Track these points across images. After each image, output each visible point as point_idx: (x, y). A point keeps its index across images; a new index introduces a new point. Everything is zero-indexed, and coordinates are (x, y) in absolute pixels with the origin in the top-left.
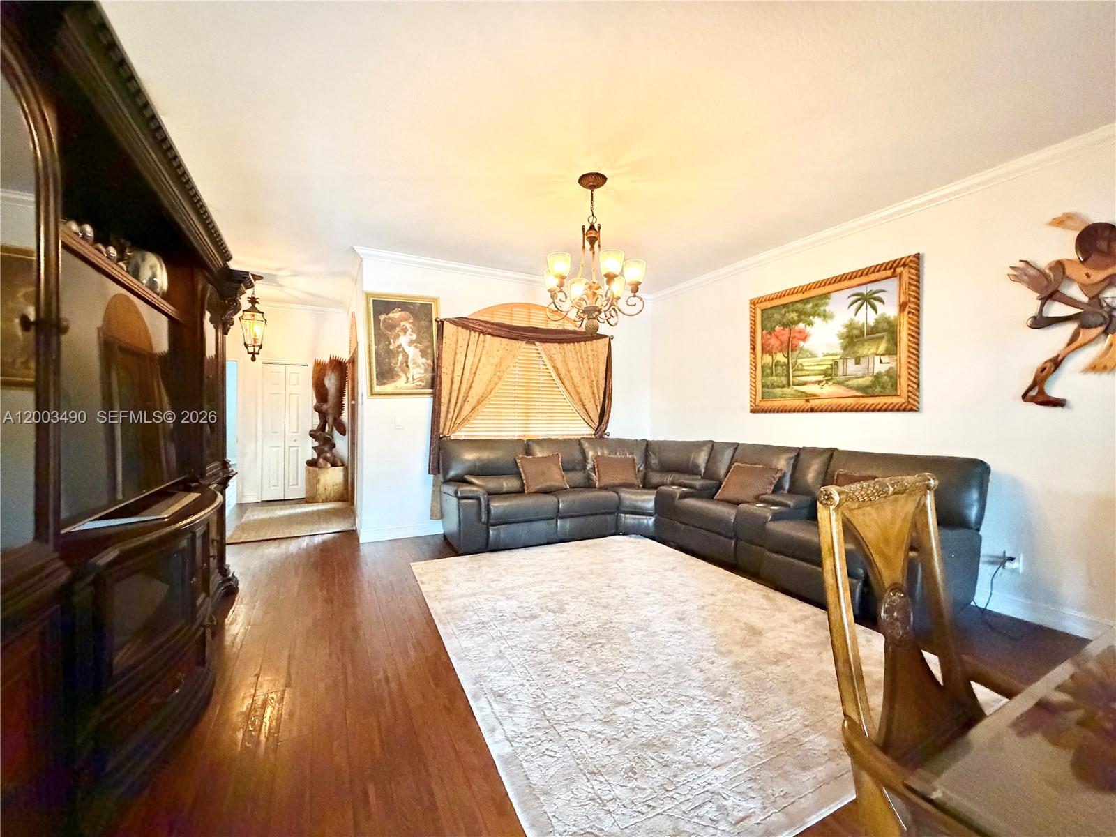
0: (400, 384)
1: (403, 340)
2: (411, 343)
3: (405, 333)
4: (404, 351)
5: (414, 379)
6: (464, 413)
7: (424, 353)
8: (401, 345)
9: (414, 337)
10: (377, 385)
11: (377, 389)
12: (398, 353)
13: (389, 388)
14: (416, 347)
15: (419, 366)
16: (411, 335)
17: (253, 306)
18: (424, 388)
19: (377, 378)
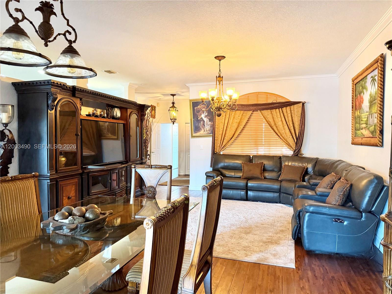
0: (202, 132)
1: (203, 116)
2: (206, 116)
3: (203, 113)
4: (203, 120)
5: (206, 130)
6: (224, 144)
7: (210, 120)
8: (202, 118)
9: (207, 114)
10: (194, 133)
11: (194, 135)
12: (201, 121)
13: (198, 134)
14: (207, 118)
15: (209, 125)
16: (206, 114)
17: (173, 105)
18: (210, 134)
19: (194, 131)
